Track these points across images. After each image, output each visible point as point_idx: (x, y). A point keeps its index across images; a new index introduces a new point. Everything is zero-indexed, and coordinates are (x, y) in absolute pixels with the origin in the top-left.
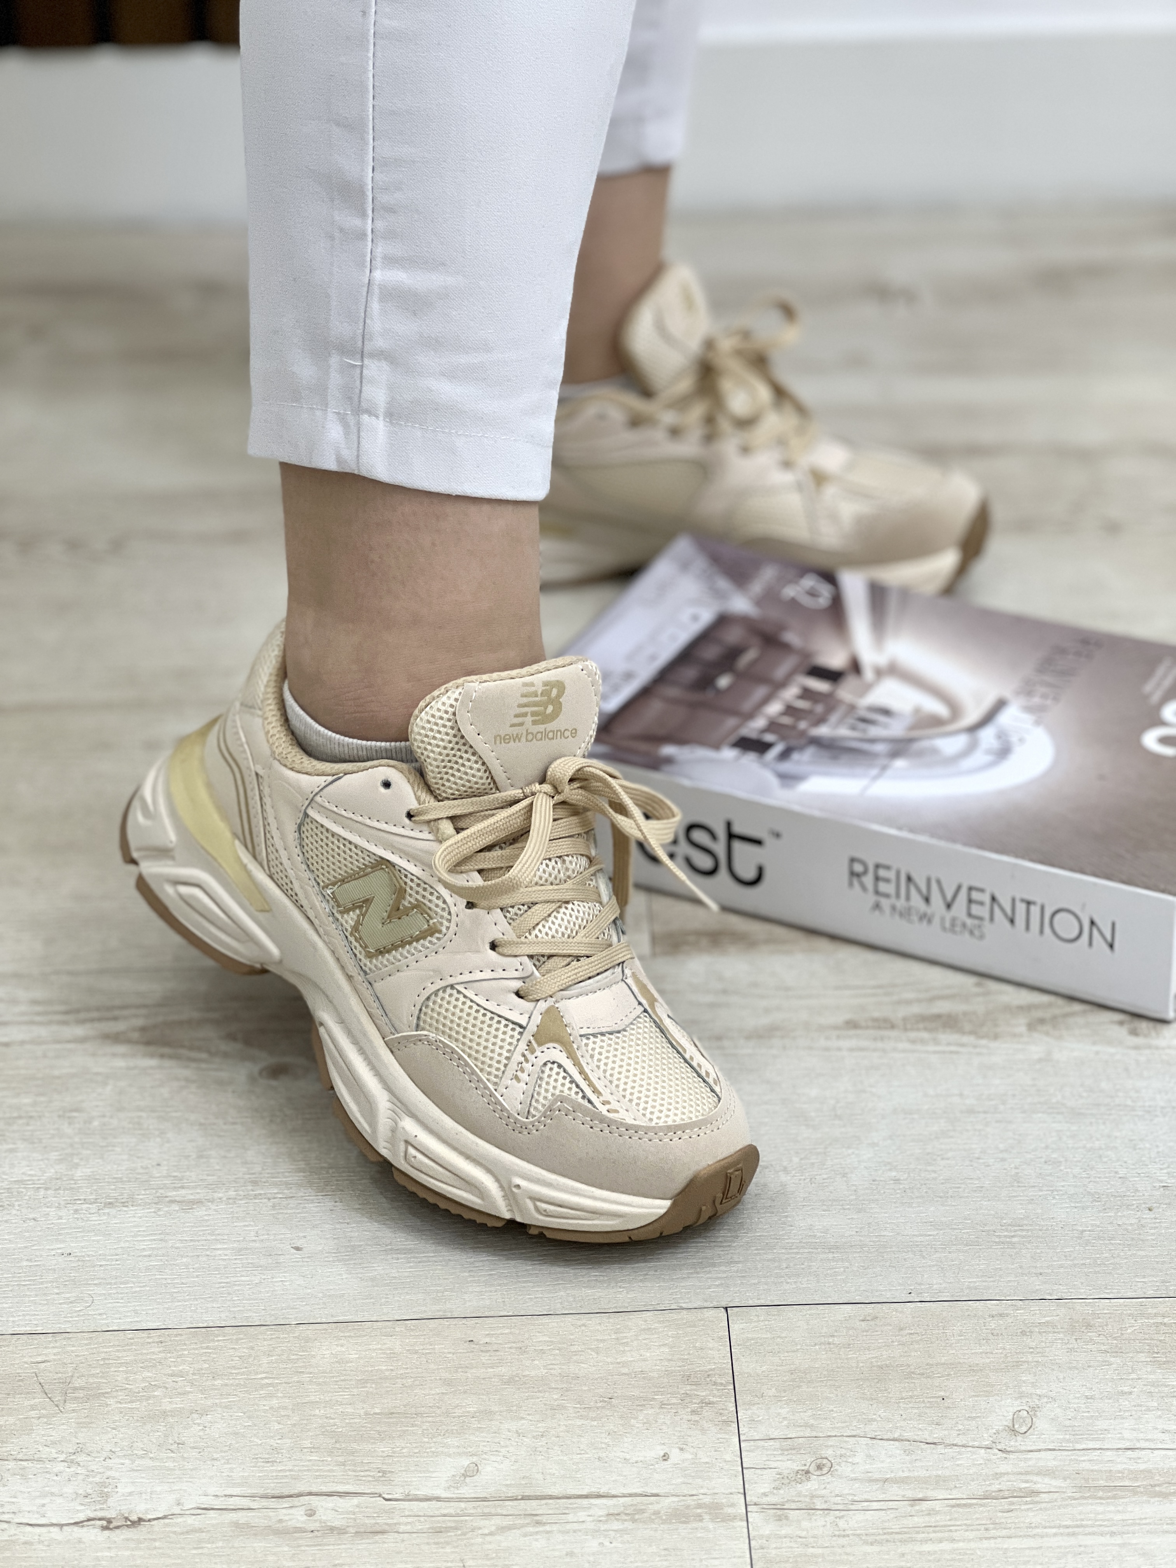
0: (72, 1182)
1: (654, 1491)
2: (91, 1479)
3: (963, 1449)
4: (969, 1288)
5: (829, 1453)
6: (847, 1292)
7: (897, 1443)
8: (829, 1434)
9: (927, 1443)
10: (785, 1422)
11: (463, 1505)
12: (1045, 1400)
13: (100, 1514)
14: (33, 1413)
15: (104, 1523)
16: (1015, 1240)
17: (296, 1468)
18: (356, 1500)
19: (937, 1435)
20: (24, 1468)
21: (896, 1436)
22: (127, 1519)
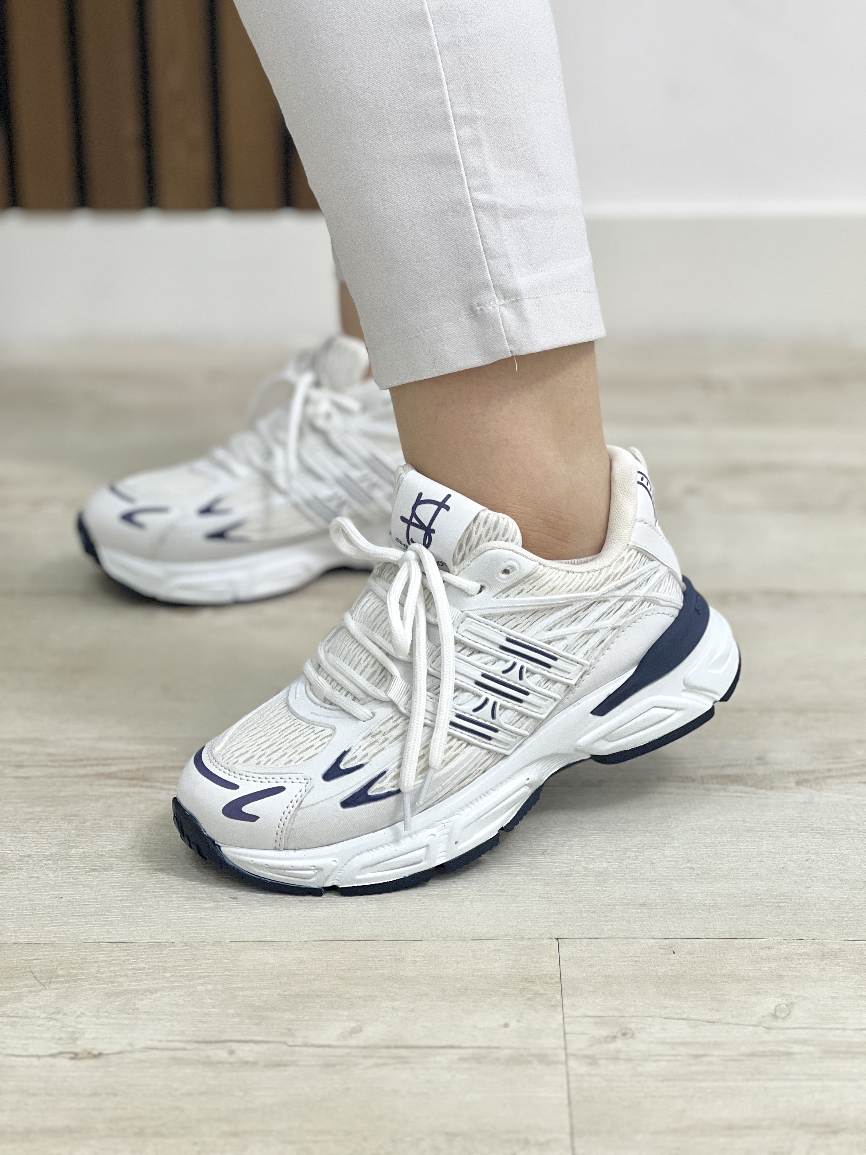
0: (68, 857)
1: (496, 1045)
2: (64, 1029)
3: (736, 1027)
4: (744, 931)
5: (632, 1026)
6: (650, 932)
7: (685, 1021)
8: (632, 1015)
9: (708, 1022)
10: (599, 1007)
11: (348, 1050)
12: (801, 998)
13: (69, 1050)
14: (25, 989)
15: (72, 1055)
16: (780, 904)
17: (222, 1026)
18: (266, 1046)
19: (716, 1017)
20: (14, 1022)
21: (685, 1016)
22: (90, 1053)
